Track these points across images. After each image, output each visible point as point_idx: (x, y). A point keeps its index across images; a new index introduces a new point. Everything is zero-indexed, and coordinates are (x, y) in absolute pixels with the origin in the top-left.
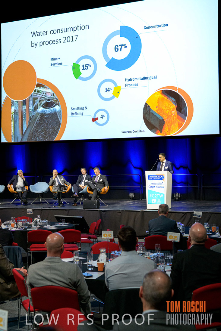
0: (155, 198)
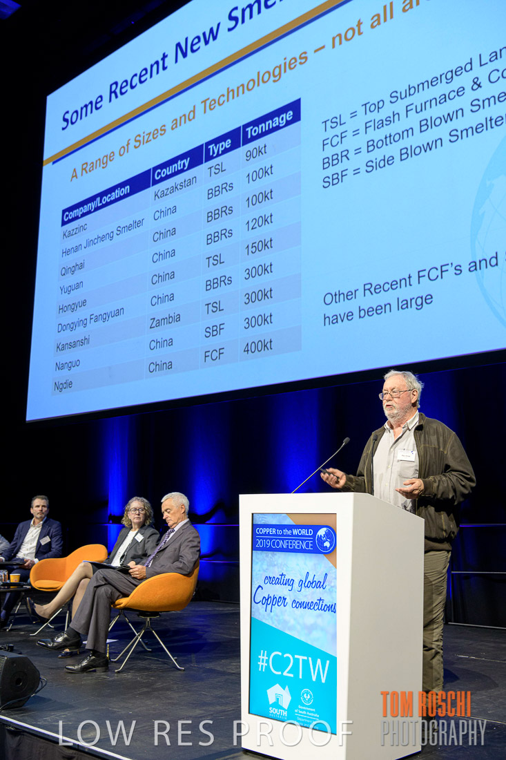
0: (283, 682)
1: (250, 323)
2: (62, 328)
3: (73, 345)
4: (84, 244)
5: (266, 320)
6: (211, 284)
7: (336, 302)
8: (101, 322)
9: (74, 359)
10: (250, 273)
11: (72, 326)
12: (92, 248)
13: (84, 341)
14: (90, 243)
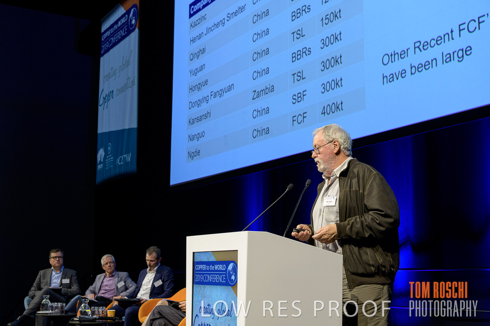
1: (326, 88)
2: (192, 105)
3: (199, 119)
4: (205, 32)
5: (337, 83)
6: (296, 56)
7: (392, 62)
8: (218, 97)
9: (200, 131)
10: (325, 43)
11: (198, 103)
12: (211, 34)
13: (207, 115)
14: (209, 30)
